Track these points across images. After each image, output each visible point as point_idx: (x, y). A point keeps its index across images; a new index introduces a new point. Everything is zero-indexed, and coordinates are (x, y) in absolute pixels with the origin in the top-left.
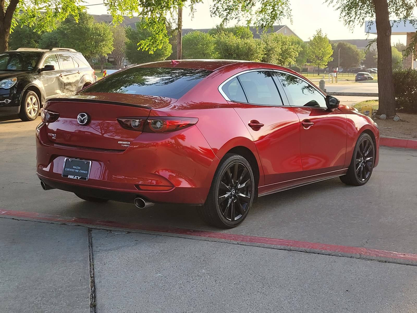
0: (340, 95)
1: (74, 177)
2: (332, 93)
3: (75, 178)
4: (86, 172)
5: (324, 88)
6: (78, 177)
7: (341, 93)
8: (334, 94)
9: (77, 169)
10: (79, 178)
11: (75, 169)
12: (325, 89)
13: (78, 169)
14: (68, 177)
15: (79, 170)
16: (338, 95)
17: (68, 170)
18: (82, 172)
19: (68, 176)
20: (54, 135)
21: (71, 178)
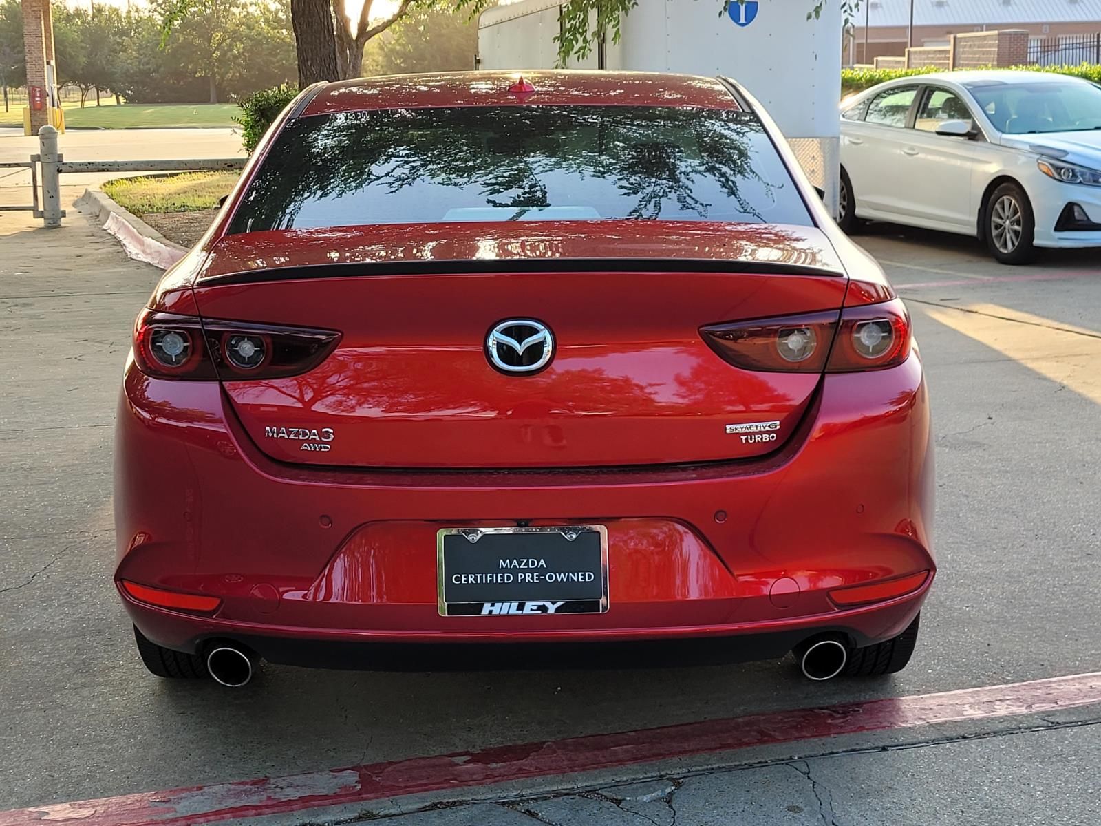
0: (108, 171)
1: (521, 607)
2: (83, 164)
3: (527, 611)
4: (590, 577)
5: (56, 150)
6: (548, 604)
7: (110, 164)
8: (90, 166)
9: (524, 571)
10: (552, 608)
11: (515, 571)
12: (59, 153)
13: (532, 571)
14: (485, 612)
15: (542, 572)
16: (103, 170)
17: (471, 579)
18: (562, 577)
19: (481, 606)
20: (321, 434)
21: (504, 612)
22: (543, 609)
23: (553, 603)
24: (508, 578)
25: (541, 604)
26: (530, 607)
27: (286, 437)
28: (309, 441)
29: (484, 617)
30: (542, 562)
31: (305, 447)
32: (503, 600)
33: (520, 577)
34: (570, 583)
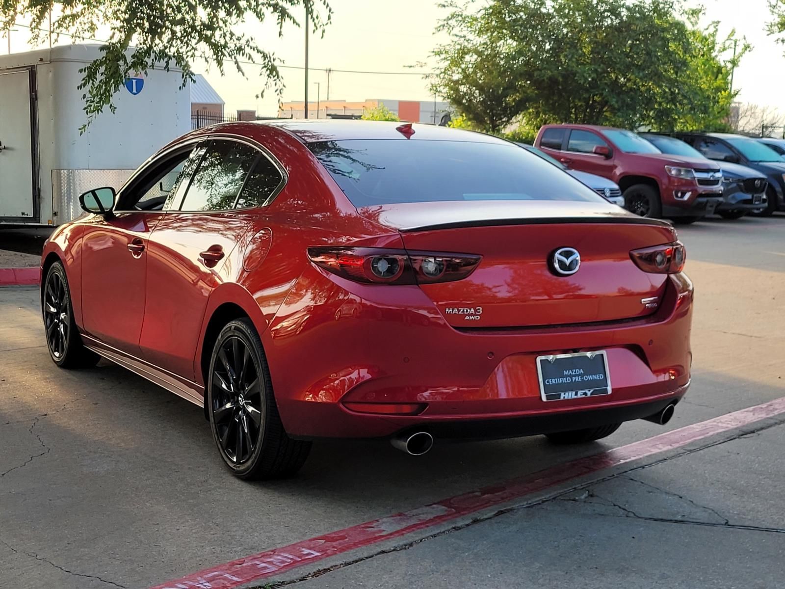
1: (576, 394)
3: (579, 396)
4: (601, 377)
6: (587, 391)
9: (575, 376)
10: (589, 393)
11: (571, 376)
13: (578, 375)
14: (562, 398)
15: (582, 375)
17: (554, 382)
18: (590, 378)
19: (560, 395)
20: (476, 311)
21: (570, 397)
22: (585, 394)
23: (589, 391)
24: (569, 380)
25: (584, 391)
26: (580, 394)
27: (457, 313)
28: (469, 315)
29: (562, 400)
30: (582, 371)
31: (467, 318)
32: (569, 391)
33: (574, 379)
34: (594, 380)
